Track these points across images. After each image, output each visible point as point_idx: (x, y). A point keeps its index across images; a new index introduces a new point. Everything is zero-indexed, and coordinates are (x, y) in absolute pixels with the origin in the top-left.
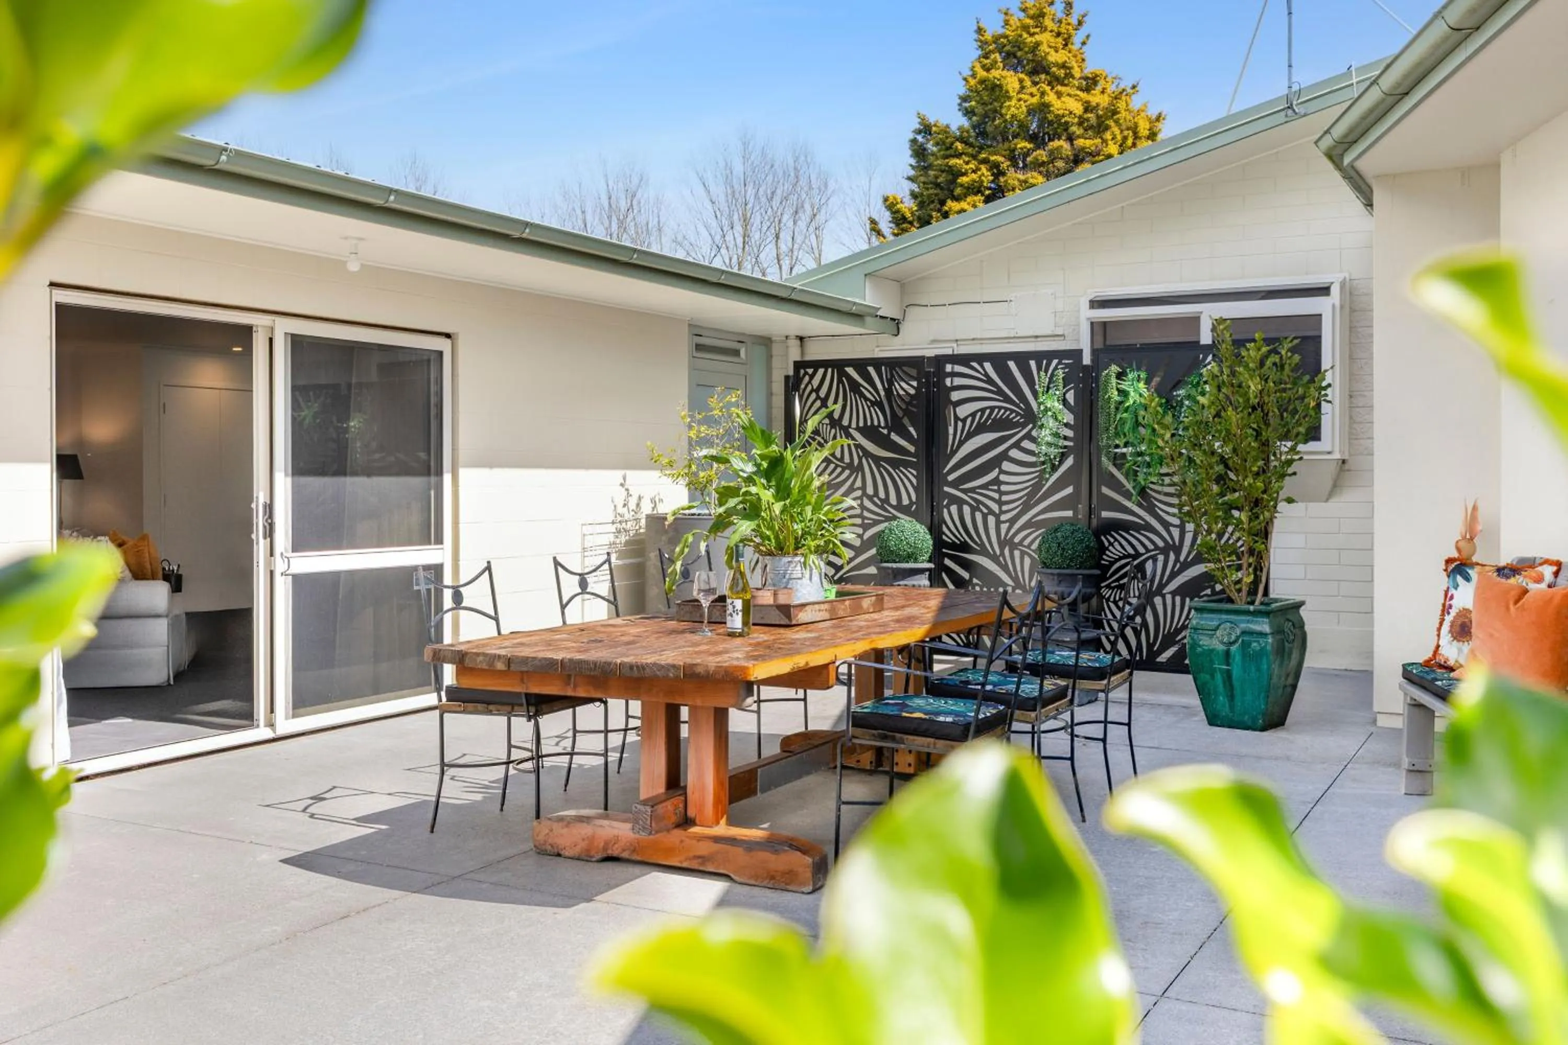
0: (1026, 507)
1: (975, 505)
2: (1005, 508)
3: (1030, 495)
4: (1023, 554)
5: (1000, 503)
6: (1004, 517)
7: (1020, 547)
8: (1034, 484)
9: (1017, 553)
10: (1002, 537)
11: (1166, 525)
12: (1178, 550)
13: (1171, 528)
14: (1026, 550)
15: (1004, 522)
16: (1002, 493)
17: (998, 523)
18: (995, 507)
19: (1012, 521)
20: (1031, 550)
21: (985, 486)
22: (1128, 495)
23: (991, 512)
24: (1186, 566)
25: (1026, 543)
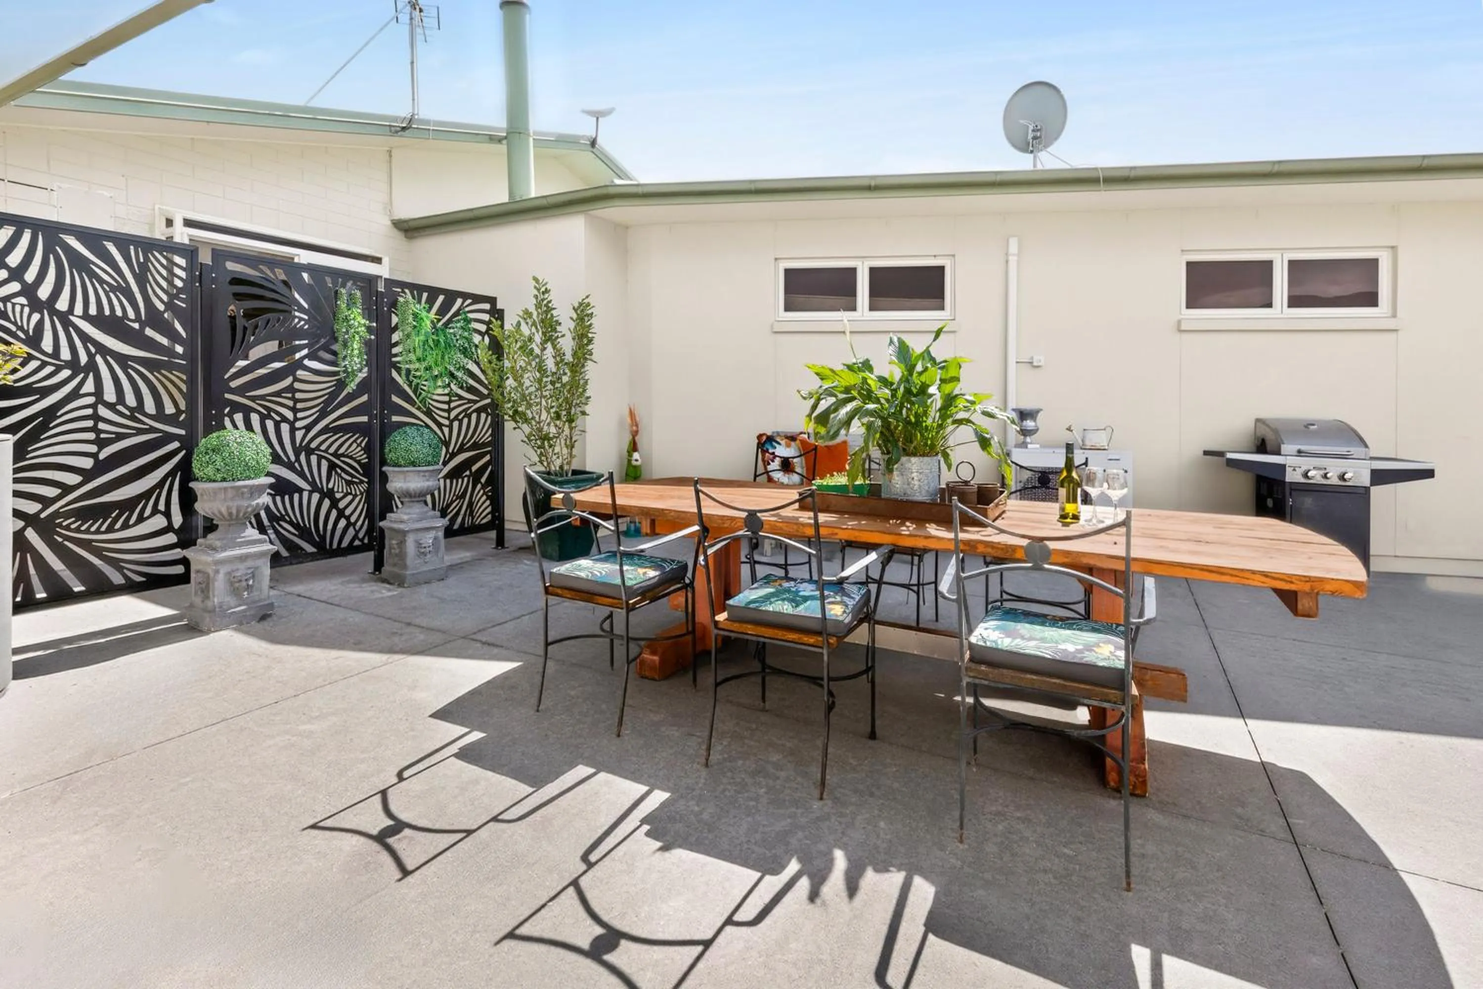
0: (323, 414)
1: (265, 412)
2: (299, 415)
3: (327, 403)
4: (320, 458)
5: (294, 410)
6: (298, 424)
7: (316, 452)
8: (332, 391)
9: (314, 459)
10: (298, 445)
11: (440, 425)
12: (447, 444)
13: (443, 428)
14: (322, 454)
15: (300, 429)
16: (296, 401)
17: (293, 430)
18: (289, 415)
19: (308, 428)
20: (328, 453)
21: (278, 394)
22: (412, 403)
23: (284, 419)
24: (453, 455)
25: (323, 447)
